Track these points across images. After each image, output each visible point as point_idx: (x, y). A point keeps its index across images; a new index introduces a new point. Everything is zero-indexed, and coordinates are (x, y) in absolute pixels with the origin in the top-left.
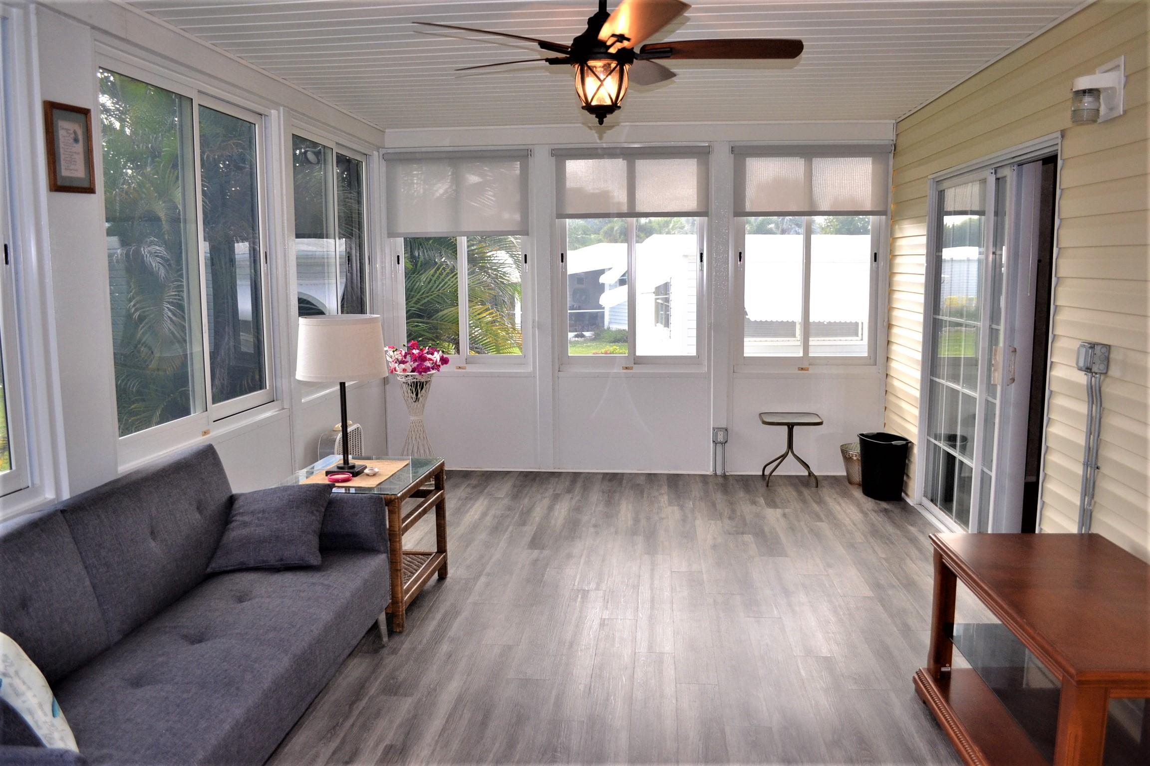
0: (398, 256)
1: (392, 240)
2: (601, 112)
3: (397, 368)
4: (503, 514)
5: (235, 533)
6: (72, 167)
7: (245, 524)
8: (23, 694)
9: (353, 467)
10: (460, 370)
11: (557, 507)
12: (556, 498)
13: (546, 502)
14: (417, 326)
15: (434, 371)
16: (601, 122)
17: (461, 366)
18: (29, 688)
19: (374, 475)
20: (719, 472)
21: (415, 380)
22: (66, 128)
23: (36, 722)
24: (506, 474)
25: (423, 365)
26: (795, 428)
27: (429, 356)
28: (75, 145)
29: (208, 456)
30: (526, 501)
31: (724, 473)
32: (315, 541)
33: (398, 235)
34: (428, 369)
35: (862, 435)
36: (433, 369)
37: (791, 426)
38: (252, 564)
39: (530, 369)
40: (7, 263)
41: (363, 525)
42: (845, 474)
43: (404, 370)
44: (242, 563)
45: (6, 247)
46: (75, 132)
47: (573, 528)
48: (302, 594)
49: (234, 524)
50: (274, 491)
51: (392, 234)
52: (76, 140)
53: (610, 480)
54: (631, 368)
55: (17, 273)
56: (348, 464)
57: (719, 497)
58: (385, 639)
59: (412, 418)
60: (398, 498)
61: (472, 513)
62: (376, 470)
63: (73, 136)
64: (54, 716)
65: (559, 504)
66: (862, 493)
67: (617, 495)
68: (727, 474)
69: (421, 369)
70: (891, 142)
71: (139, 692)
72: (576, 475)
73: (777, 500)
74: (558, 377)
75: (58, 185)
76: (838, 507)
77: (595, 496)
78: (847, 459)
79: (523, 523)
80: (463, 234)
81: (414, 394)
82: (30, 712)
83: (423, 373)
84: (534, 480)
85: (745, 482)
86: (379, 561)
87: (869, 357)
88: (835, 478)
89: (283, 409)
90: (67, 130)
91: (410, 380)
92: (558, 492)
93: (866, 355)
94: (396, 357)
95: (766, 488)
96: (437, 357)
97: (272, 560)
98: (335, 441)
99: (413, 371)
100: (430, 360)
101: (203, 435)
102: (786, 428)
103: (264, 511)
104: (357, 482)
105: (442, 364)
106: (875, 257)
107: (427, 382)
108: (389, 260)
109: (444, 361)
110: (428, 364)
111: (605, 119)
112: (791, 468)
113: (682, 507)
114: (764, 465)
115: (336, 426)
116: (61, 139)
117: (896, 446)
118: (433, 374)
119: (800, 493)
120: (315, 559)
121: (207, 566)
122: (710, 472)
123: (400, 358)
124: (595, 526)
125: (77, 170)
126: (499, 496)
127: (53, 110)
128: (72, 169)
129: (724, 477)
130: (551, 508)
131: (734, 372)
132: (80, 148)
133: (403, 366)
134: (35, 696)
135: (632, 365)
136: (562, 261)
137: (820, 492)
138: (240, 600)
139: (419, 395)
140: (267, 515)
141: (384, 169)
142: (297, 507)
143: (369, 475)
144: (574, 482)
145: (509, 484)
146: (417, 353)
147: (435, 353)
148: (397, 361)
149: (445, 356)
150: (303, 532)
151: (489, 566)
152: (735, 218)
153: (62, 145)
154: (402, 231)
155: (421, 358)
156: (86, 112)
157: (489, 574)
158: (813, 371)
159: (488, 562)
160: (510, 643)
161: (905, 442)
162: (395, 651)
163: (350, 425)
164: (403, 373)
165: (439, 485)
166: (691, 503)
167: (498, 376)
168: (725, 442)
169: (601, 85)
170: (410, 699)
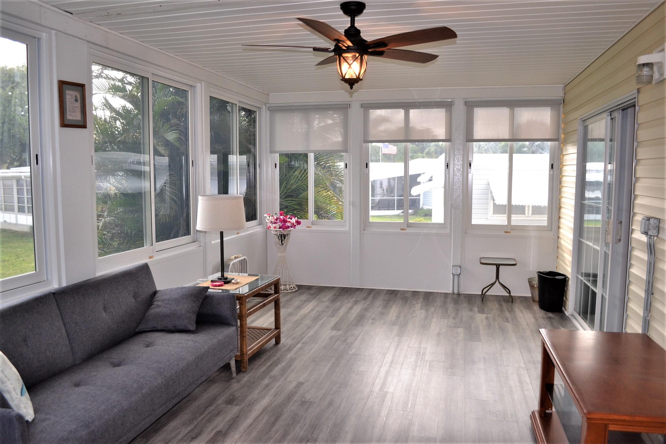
0: (276, 164)
1: (272, 154)
2: (352, 82)
3: (271, 226)
4: (322, 310)
5: (154, 310)
7: (158, 306)
8: (6, 383)
9: (226, 278)
10: (308, 228)
11: (355, 307)
12: (356, 302)
13: (349, 305)
15: (292, 229)
16: (351, 88)
17: (308, 226)
18: (9, 380)
19: (237, 283)
20: (456, 292)
21: (281, 233)
23: (12, 398)
24: (332, 288)
25: (285, 224)
26: (501, 267)
27: (289, 220)
28: (75, 103)
29: (145, 269)
31: (459, 292)
32: (194, 317)
33: (276, 152)
34: (288, 227)
35: (539, 272)
36: (291, 227)
37: (498, 266)
38: (159, 328)
39: (347, 229)
40: (37, 164)
41: (225, 310)
42: (531, 295)
43: (275, 227)
44: (154, 327)
45: (37, 155)
46: (76, 96)
47: (360, 319)
48: (180, 345)
49: (153, 306)
50: (177, 289)
51: (272, 152)
52: (76, 100)
53: (391, 294)
54: (405, 230)
55: (42, 169)
56: (224, 277)
57: (451, 306)
58: (234, 375)
59: (279, 255)
60: (245, 296)
61: (306, 309)
62: (239, 281)
63: (74, 98)
64: (21, 395)
65: (357, 306)
66: (539, 307)
67: (392, 302)
68: (460, 293)
69: (284, 227)
70: (562, 98)
71: (77, 389)
72: (372, 290)
73: (486, 309)
74: (363, 234)
75: (65, 124)
76: (521, 315)
77: (379, 303)
78: (532, 286)
79: (332, 316)
80: (311, 151)
81: (280, 241)
82: (9, 392)
83: (285, 229)
84: (347, 292)
85: (470, 298)
86: (230, 331)
87: (548, 226)
88: (525, 298)
89: (200, 246)
90: (71, 95)
91: (278, 233)
92: (358, 299)
93: (546, 225)
94: (271, 220)
95: (481, 302)
96: (294, 220)
97: (170, 326)
98: (229, 265)
99: (280, 228)
100: (289, 222)
101: (149, 259)
102: (495, 266)
103: (168, 300)
104: (227, 287)
105: (297, 225)
106: (552, 166)
107: (287, 235)
108: (271, 167)
109: (298, 223)
110: (288, 224)
111: (353, 86)
112: (497, 291)
113: (427, 311)
114: (482, 289)
115: (232, 257)
116: (68, 100)
117: (558, 279)
118: (291, 230)
119: (501, 305)
120: (193, 327)
121: (136, 328)
122: (450, 291)
123: (273, 220)
124: (373, 319)
125: (76, 116)
126: (324, 300)
127: (63, 85)
128: (73, 115)
129: (459, 294)
130: (351, 308)
131: (465, 233)
132: (78, 104)
133: (274, 225)
134: (11, 384)
135: (405, 227)
136: (367, 167)
137: (513, 306)
138: (148, 346)
139: (283, 242)
140: (170, 302)
141: (269, 115)
142: (186, 298)
143: (233, 283)
144: (369, 294)
145: (332, 294)
146: (283, 218)
147: (293, 218)
148: (271, 222)
149: (299, 220)
150: (187, 312)
151: (305, 338)
152: (467, 143)
153: (68, 103)
154: (278, 150)
155: (285, 221)
156: (82, 86)
157: (303, 343)
158: (513, 233)
159: (305, 336)
160: (303, 381)
161: (563, 277)
162: (238, 381)
163: (240, 257)
164: (274, 229)
165: (277, 291)
166: (433, 309)
167: (329, 232)
168: (460, 274)
169: (350, 67)
170: (238, 408)
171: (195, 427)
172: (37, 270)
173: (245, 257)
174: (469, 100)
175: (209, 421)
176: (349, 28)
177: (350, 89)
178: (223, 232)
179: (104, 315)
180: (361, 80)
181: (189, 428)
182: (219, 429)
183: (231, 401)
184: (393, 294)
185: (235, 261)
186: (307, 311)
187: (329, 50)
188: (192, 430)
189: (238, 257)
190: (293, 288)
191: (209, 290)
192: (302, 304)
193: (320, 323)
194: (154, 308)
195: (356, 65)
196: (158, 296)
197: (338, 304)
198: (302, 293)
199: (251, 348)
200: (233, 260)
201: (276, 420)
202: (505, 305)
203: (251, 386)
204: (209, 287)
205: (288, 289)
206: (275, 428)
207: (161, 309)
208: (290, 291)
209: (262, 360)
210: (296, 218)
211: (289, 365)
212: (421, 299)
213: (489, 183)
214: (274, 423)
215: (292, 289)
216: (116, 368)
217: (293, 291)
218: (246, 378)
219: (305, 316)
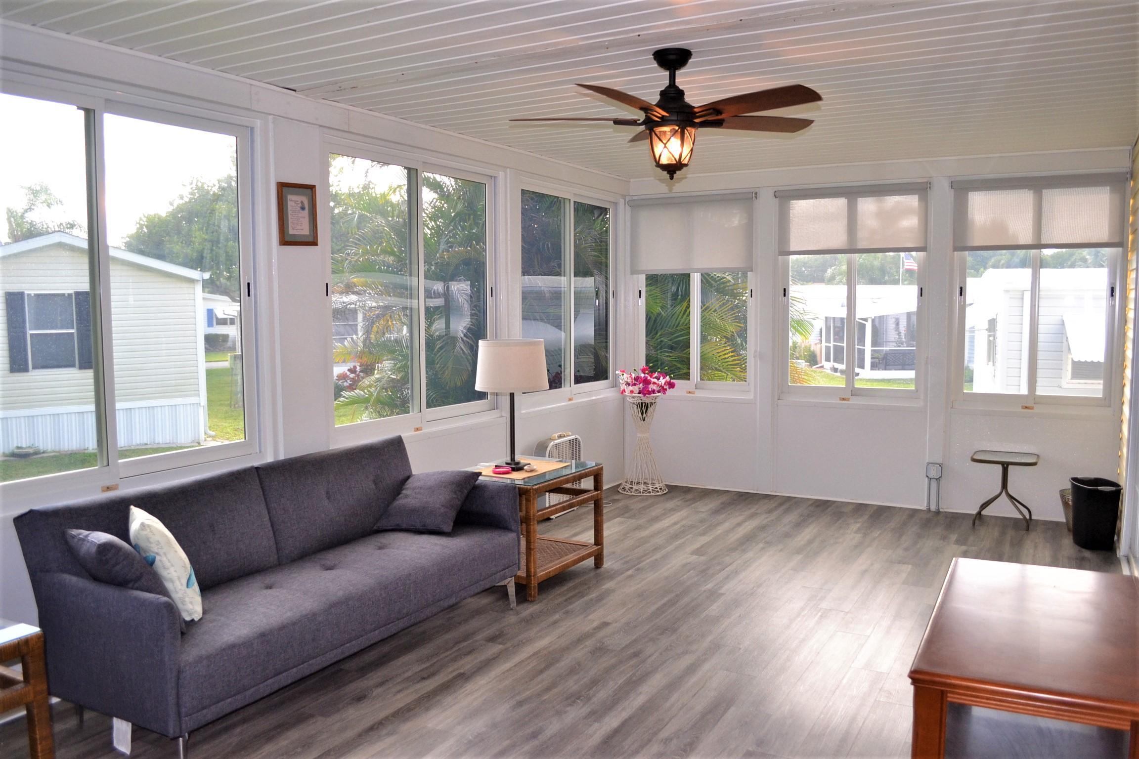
0: (640, 291)
1: (635, 276)
2: (673, 169)
3: (626, 390)
4: (692, 525)
5: (401, 501)
6: (299, 227)
7: (406, 496)
8: (168, 569)
9: (518, 463)
10: (689, 395)
11: (747, 523)
12: (753, 516)
13: (740, 519)
15: (660, 394)
16: (672, 178)
17: (690, 390)
18: (172, 566)
19: (532, 471)
20: (933, 508)
21: (640, 401)
22: (294, 201)
23: (175, 588)
24: (724, 493)
25: (648, 388)
26: (1010, 467)
27: (655, 380)
28: (301, 211)
29: (396, 446)
31: (939, 509)
32: (453, 514)
33: (641, 272)
34: (653, 392)
35: (1075, 479)
36: (659, 392)
37: (1005, 466)
38: (404, 526)
39: (752, 397)
40: (249, 295)
41: (504, 508)
42: (1064, 520)
43: (632, 392)
44: (398, 525)
45: (249, 284)
46: (302, 202)
47: (746, 542)
48: (423, 550)
49: (400, 496)
50: (434, 474)
51: (634, 272)
52: (303, 208)
53: (817, 506)
54: (848, 400)
55: (256, 302)
56: (514, 460)
57: (913, 530)
58: (513, 605)
59: (639, 435)
60: (533, 489)
61: (666, 521)
62: (535, 467)
63: (300, 205)
64: (188, 587)
65: (751, 521)
66: (1072, 541)
67: (812, 519)
68: (941, 510)
69: (644, 392)
70: (1128, 170)
71: (269, 591)
72: (789, 499)
73: (971, 538)
74: (777, 405)
75: (286, 240)
77: (792, 517)
78: (1065, 504)
79: (703, 534)
80: (696, 271)
81: (640, 413)
82: (172, 581)
83: (647, 395)
84: (745, 500)
85: (952, 520)
86: (508, 538)
87: (1104, 398)
88: (1053, 524)
89: (502, 417)
90: (295, 202)
91: (636, 401)
92: (759, 511)
93: (1101, 396)
94: (626, 380)
95: (971, 527)
96: (662, 381)
97: (419, 526)
98: (547, 447)
99: (639, 393)
100: (654, 383)
101: (415, 431)
102: (1000, 467)
103: (421, 488)
104: (512, 475)
105: (669, 388)
106: (1112, 292)
107: (651, 404)
108: (632, 295)
109: (672, 386)
110: (652, 387)
111: (674, 175)
112: (1003, 509)
114: (979, 505)
115: (553, 435)
116: (290, 208)
117: (1102, 492)
118: (658, 396)
119: (1003, 533)
120: (448, 528)
121: (374, 525)
122: (923, 507)
123: (629, 381)
124: (767, 543)
125: (303, 230)
127: (283, 188)
129: (938, 513)
130: (739, 524)
131: (952, 408)
132: (305, 213)
133: (631, 388)
134: (175, 571)
135: (848, 396)
136: (785, 295)
137: (1025, 536)
138: (380, 548)
139: (644, 415)
140: (422, 491)
141: (629, 214)
142: (445, 487)
143: (526, 471)
144: (781, 504)
145: (720, 501)
146: (644, 377)
147: (662, 378)
148: (628, 384)
149: (672, 381)
150: (443, 506)
151: (644, 563)
152: (956, 253)
153: (290, 212)
154: (644, 269)
155: (646, 382)
156: (312, 188)
157: (638, 569)
158: (1038, 410)
159: (645, 560)
160: (609, 621)
161: (1113, 489)
162: (518, 613)
163: (568, 436)
164: (633, 394)
165: (598, 485)
166: (878, 533)
167: (723, 402)
168: (940, 477)
169: (665, 147)
170: (501, 647)
171: (432, 665)
172: (247, 439)
173: (577, 436)
174: (958, 179)
175: (455, 660)
176: (667, 87)
177: (670, 180)
178: (513, 394)
179: (326, 502)
180: (686, 165)
181: (424, 666)
182: (462, 671)
183: (492, 639)
184: (822, 506)
185: (557, 442)
186: (667, 525)
187: (638, 122)
188: (426, 668)
189: (565, 436)
190: (658, 490)
191: (480, 478)
192: (664, 514)
193: (677, 543)
194: (401, 498)
196: (410, 483)
197: (721, 517)
198: (672, 498)
199: (545, 568)
200: (556, 439)
201: (547, 667)
202: (1010, 533)
203: (529, 621)
204: (481, 473)
205: (651, 490)
206: (540, 678)
207: (409, 500)
208: (653, 494)
209: (565, 588)
210: (668, 377)
211: (600, 599)
212: (866, 517)
213: (1063, 321)
214: (541, 672)
215: (658, 492)
216: (329, 572)
217: (658, 494)
218: (529, 610)
219: (659, 532)
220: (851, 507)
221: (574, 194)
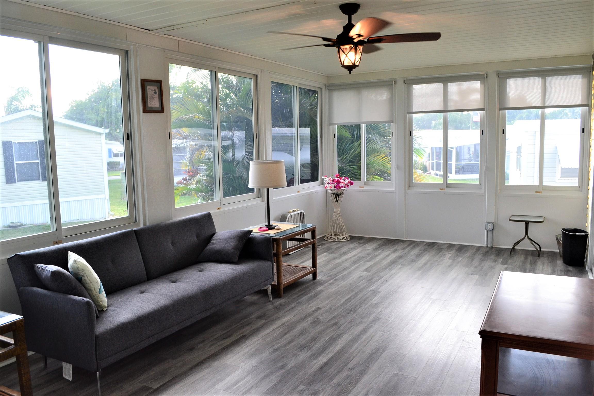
0: (334, 134)
1: (332, 126)
2: (350, 68)
3: (328, 186)
4: (363, 256)
6: (153, 103)
8: (89, 284)
10: (361, 188)
11: (392, 255)
12: (395, 251)
13: (388, 253)
14: (352, 167)
15: (345, 188)
17: (361, 186)
19: (279, 229)
20: (489, 246)
21: (335, 192)
22: (150, 89)
23: (93, 294)
24: (380, 239)
25: (339, 185)
26: (530, 223)
27: (343, 181)
28: (155, 95)
29: (207, 216)
30: (380, 251)
31: (492, 246)
33: (335, 124)
34: (342, 187)
35: (563, 229)
37: (527, 223)
38: (213, 259)
39: (394, 189)
40: (128, 139)
42: (558, 251)
43: (331, 187)
44: (209, 259)
45: (128, 134)
46: (155, 90)
47: (391, 265)
48: (222, 272)
49: (210, 243)
51: (331, 124)
52: (155, 93)
53: (429, 246)
54: (444, 189)
55: (132, 143)
56: (270, 224)
57: (479, 257)
58: (270, 299)
59: (335, 210)
60: (280, 239)
61: (350, 254)
64: (99, 293)
65: (394, 254)
66: (562, 262)
67: (426, 252)
68: (494, 247)
69: (337, 187)
70: (591, 66)
71: (141, 295)
72: (414, 242)
73: (510, 261)
74: (407, 193)
77: (415, 251)
78: (558, 242)
79: (369, 261)
80: (364, 123)
81: (335, 198)
82: (91, 290)
83: (339, 189)
84: (391, 243)
85: (500, 252)
86: (267, 264)
87: (579, 187)
88: (554, 253)
91: (333, 192)
93: (577, 185)
94: (328, 181)
95: (509, 255)
96: (346, 181)
97: (220, 259)
98: (287, 217)
99: (335, 188)
101: (218, 210)
102: (524, 224)
105: (350, 185)
106: (583, 131)
108: (330, 136)
110: (341, 185)
112: (526, 246)
113: (454, 260)
114: (515, 243)
115: (290, 211)
116: (148, 93)
117: (578, 236)
119: (526, 258)
120: (236, 260)
121: (196, 258)
122: (484, 245)
124: (402, 265)
125: (155, 104)
126: (368, 249)
127: (144, 82)
128: (154, 103)
129: (492, 248)
130: (388, 256)
131: (499, 193)
132: (157, 96)
133: (330, 185)
134: (93, 285)
135: (444, 187)
136: (410, 135)
137: (538, 259)
139: (337, 199)
140: (221, 241)
141: (328, 93)
143: (276, 230)
144: (409, 245)
145: (377, 244)
146: (337, 179)
148: (329, 183)
149: (352, 181)
150: (232, 248)
151: (338, 277)
152: (500, 111)
153: (148, 95)
154: (336, 122)
155: (338, 182)
156: (160, 82)
157: (335, 280)
158: (544, 193)
159: (339, 275)
160: (321, 307)
161: (584, 234)
162: (273, 304)
163: (298, 211)
166: (461, 259)
167: (378, 192)
168: (493, 229)
169: (346, 56)
170: (264, 321)
171: (228, 332)
172: (129, 215)
173: (303, 211)
174: (501, 72)
175: (240, 328)
176: (347, 24)
177: (349, 74)
178: (268, 189)
179: (171, 247)
180: (358, 66)
182: (244, 334)
183: (260, 317)
184: (431, 245)
186: (350, 256)
188: (225, 333)
189: (296, 211)
190: (345, 238)
192: (348, 251)
193: (356, 266)
194: (211, 245)
195: (352, 53)
196: (215, 237)
197: (378, 252)
198: (352, 243)
199: (286, 279)
200: (291, 213)
201: (289, 332)
202: (530, 258)
203: (278, 308)
204: (252, 231)
205: (341, 239)
206: (285, 337)
207: (215, 246)
208: (343, 240)
209: (297, 290)
210: (350, 179)
211: (316, 295)
212: (454, 251)
213: (556, 147)
214: (286, 334)
215: (345, 239)
216: (173, 284)
218: (279, 302)
219: (346, 260)
220: (446, 246)
221: (299, 83)
